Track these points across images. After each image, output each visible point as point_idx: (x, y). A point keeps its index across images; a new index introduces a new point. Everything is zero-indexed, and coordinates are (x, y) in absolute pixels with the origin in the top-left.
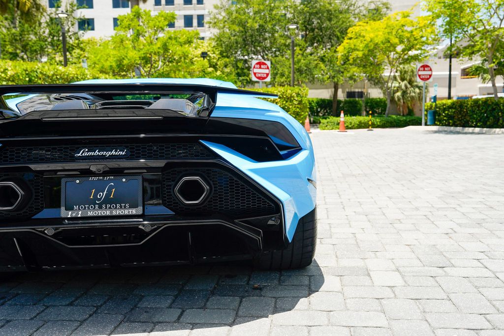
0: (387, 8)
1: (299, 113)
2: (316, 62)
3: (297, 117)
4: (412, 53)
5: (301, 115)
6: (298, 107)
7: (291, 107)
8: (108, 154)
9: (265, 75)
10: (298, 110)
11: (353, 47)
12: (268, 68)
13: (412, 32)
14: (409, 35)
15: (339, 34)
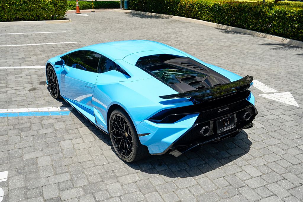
7: (58, 2)
8: (225, 109)
10: (62, 4)
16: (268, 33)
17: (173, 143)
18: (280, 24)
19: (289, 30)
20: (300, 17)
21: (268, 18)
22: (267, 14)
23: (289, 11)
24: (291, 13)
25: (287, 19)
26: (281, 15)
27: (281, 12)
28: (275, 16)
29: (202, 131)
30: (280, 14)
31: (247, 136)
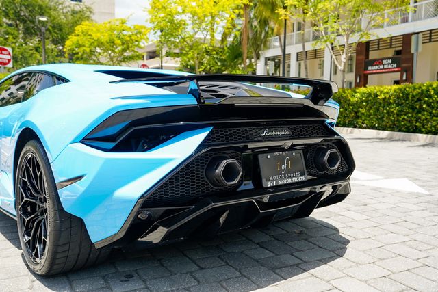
0: (91, 12)
2: (31, 52)
4: (127, 54)
8: (281, 133)
9: (7, 61)
11: (81, 43)
12: (9, 54)
13: (130, 36)
14: (128, 39)
15: (51, 29)
16: (355, 127)
17: (142, 197)
18: (371, 111)
19: (385, 119)
20: (398, 98)
21: (352, 105)
22: (350, 100)
23: (381, 92)
24: (385, 93)
25: (380, 103)
26: (370, 98)
27: (370, 95)
28: (362, 101)
29: (220, 170)
30: (368, 97)
31: (338, 231)
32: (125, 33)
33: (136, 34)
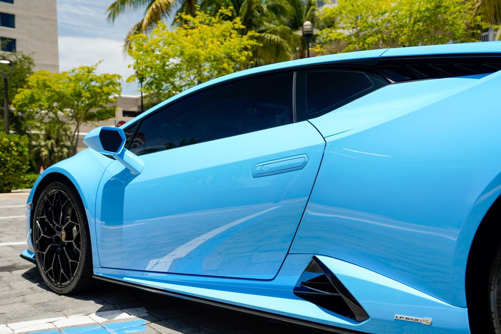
0: (30, 63)
1: (19, 167)
3: (18, 171)
5: (22, 169)
6: (18, 160)
13: (101, 88)
32: (93, 83)
33: (108, 85)
